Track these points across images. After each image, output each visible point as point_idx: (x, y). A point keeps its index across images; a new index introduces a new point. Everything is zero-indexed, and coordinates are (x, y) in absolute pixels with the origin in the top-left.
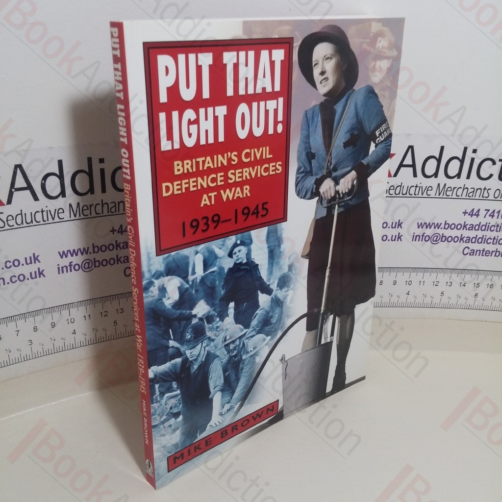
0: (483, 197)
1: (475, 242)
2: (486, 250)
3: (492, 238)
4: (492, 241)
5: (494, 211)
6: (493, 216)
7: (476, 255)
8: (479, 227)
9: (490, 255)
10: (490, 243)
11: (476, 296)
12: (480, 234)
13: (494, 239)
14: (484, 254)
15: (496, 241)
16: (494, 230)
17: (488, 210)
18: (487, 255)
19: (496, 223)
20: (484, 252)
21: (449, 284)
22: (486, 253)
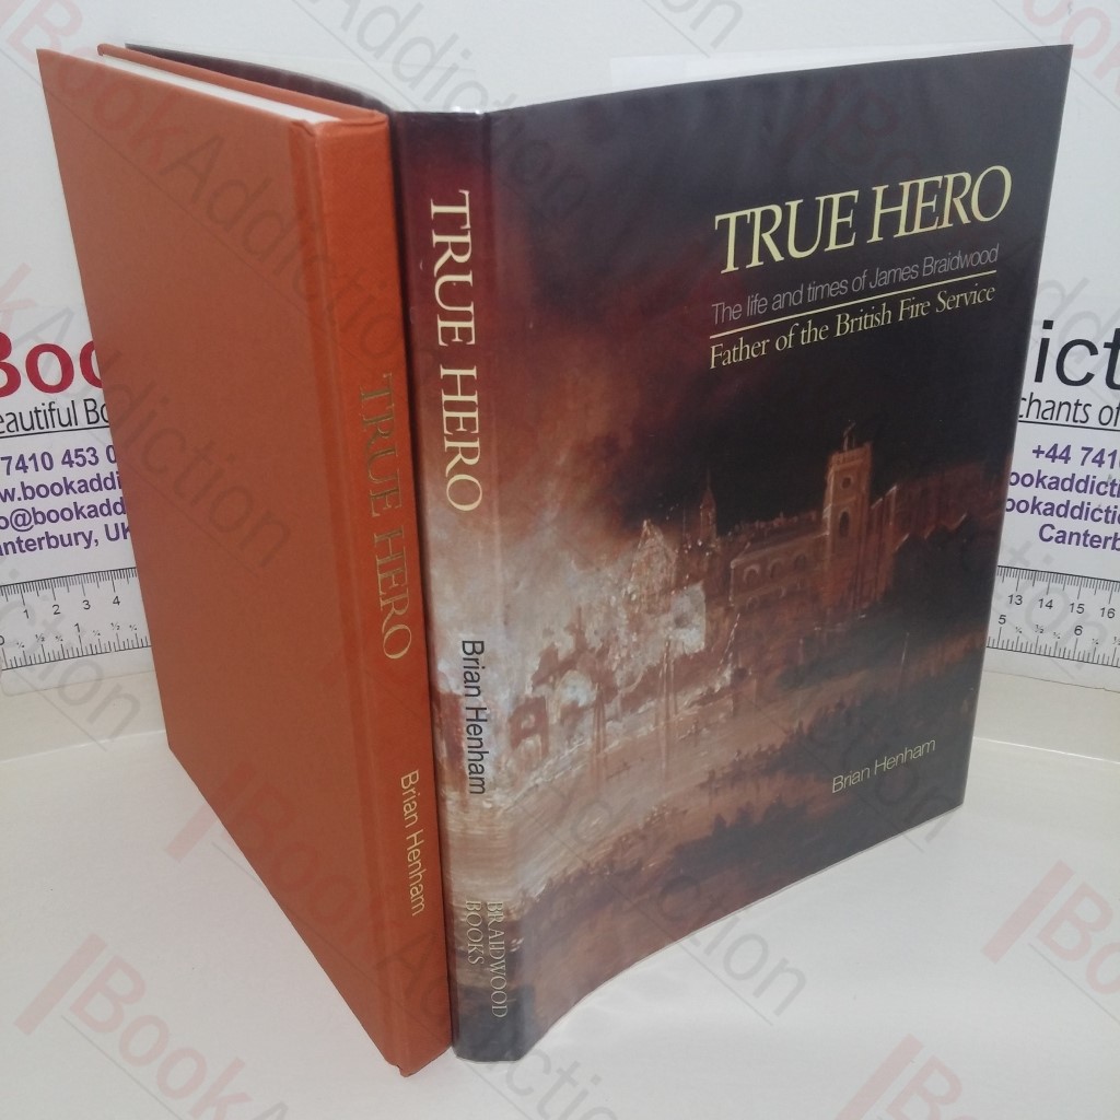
0: (1075, 421)
1: (1065, 515)
2: (1091, 533)
3: (1104, 508)
4: (1103, 515)
5: (1102, 452)
6: (1101, 463)
7: (1070, 543)
8: (1072, 483)
9: (1102, 545)
10: (1100, 519)
11: (1078, 632)
12: (1075, 498)
13: (1108, 511)
14: (1088, 542)
15: (1111, 516)
16: (1106, 492)
17: (1090, 450)
18: (1095, 544)
19: (1110, 478)
20: (1088, 539)
21: (1015, 599)
22: (1092, 541)
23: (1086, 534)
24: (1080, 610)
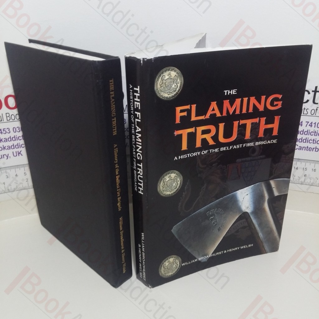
23: (307, 147)
24: (306, 170)
